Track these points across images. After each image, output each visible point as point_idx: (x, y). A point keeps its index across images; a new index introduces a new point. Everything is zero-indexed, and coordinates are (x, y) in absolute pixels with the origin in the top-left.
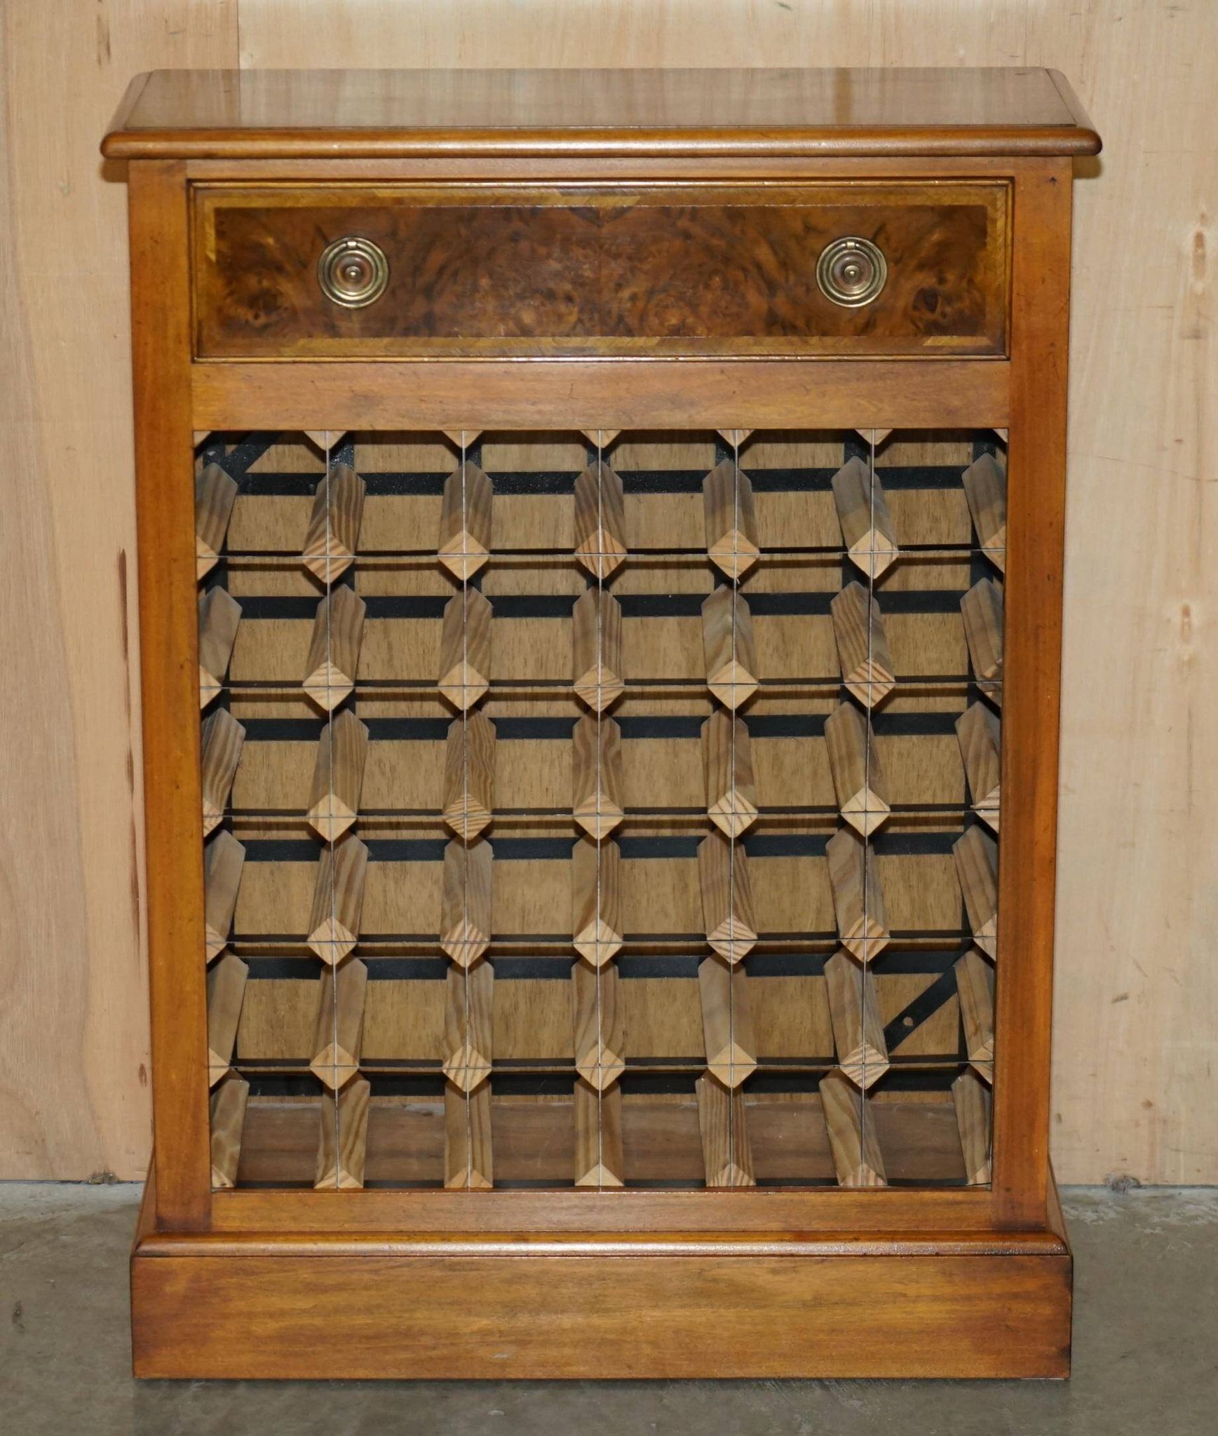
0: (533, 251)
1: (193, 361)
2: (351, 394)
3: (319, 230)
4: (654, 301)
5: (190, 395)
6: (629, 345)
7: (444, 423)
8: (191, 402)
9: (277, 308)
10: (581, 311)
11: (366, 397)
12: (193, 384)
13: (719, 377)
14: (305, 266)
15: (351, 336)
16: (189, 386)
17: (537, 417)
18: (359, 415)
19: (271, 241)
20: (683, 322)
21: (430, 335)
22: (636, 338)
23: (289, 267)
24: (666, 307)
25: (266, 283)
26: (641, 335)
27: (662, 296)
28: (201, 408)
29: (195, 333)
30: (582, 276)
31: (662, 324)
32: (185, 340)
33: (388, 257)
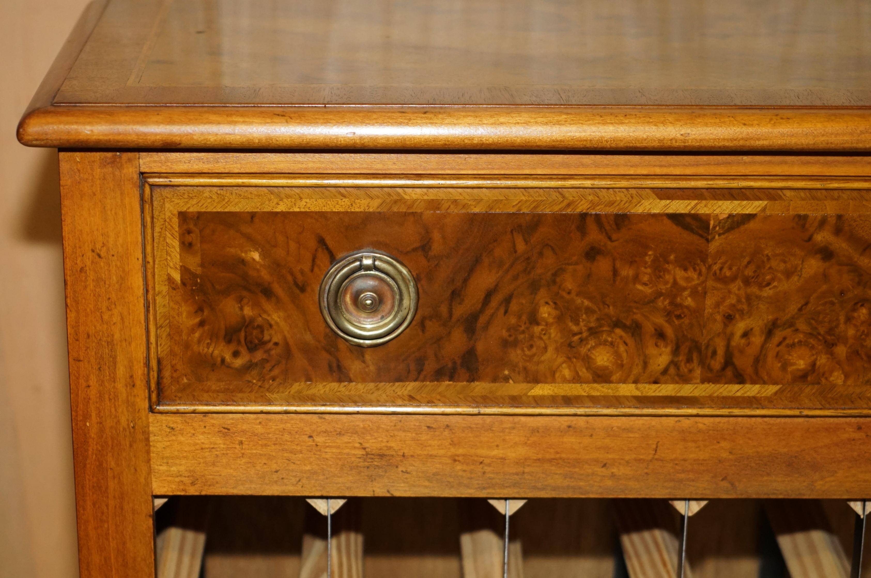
0: (615, 272)
1: (151, 410)
2: (361, 452)
3: (322, 241)
4: (776, 339)
5: (148, 452)
6: (739, 394)
7: (484, 488)
8: (149, 461)
9: (263, 343)
10: (676, 351)
11: (382, 456)
12: (152, 438)
13: (857, 435)
14: (302, 289)
15: (364, 380)
16: (147, 440)
17: (609, 483)
18: (371, 478)
19: (256, 256)
20: (814, 365)
21: (472, 380)
22: (748, 386)
23: (278, 289)
24: (793, 345)
25: (248, 311)
26: (754, 382)
27: (788, 332)
28: (164, 468)
29: (154, 375)
30: (680, 306)
31: (784, 368)
32: (140, 384)
33: (417, 280)
